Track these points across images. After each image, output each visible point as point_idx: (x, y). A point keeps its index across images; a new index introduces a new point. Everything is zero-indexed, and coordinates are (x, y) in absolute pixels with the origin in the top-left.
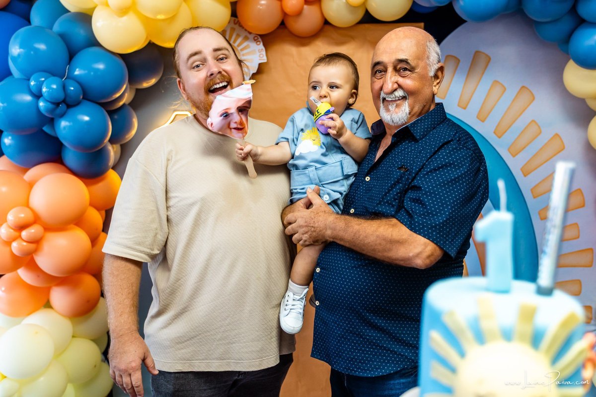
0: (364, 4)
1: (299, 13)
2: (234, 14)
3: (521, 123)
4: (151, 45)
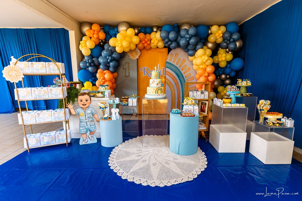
0: (157, 45)
1: (147, 46)
2: (136, 46)
3: (183, 65)
4: (124, 52)
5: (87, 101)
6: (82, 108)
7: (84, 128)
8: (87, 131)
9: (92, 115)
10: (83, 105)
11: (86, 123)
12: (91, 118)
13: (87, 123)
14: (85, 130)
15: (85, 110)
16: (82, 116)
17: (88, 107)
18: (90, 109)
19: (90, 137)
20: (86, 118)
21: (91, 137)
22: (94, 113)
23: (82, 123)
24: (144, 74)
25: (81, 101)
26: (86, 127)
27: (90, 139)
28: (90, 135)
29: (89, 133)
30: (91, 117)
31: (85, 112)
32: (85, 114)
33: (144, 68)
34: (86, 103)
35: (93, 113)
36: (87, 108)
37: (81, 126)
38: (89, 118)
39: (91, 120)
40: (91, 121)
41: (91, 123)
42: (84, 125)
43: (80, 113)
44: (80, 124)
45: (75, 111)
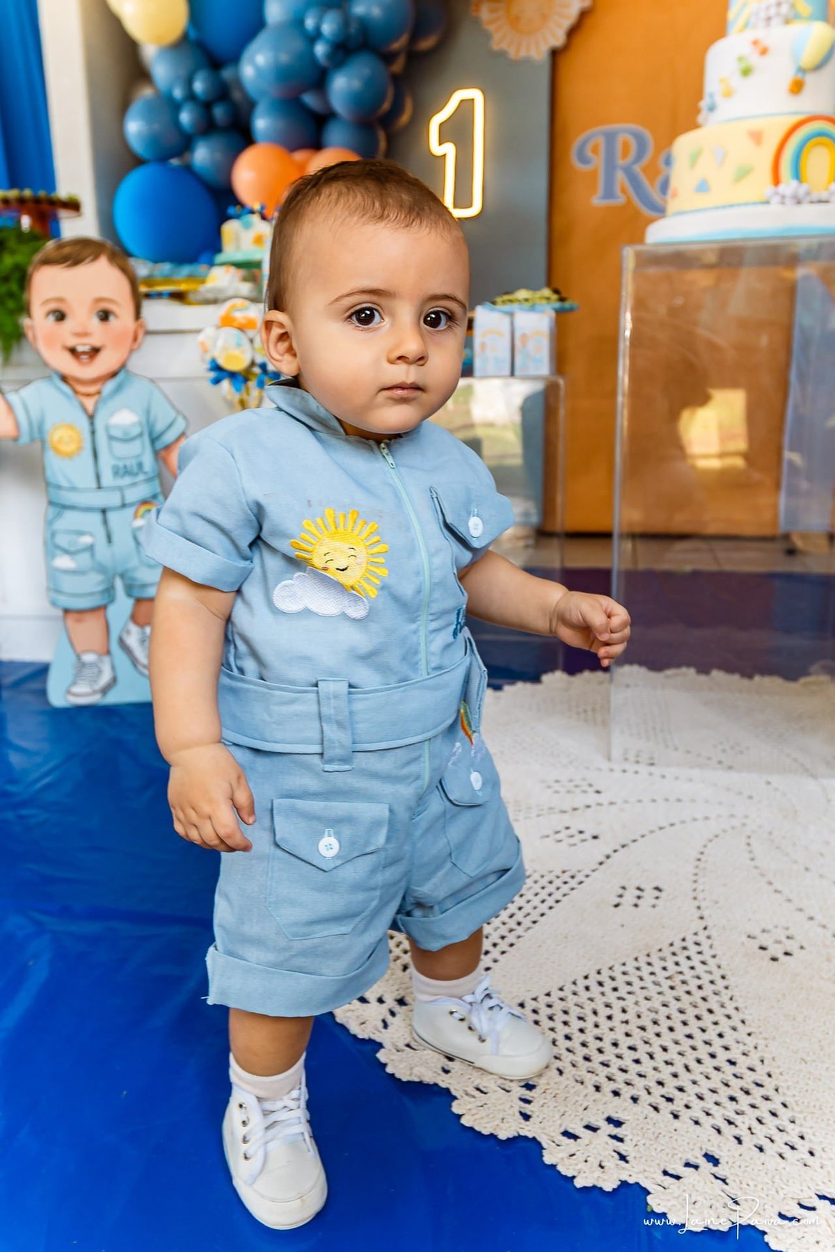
5: (105, 316)
6: (64, 379)
7: (85, 558)
8: (109, 591)
9: (156, 453)
10: (73, 351)
11: (98, 517)
12: (141, 477)
13: (105, 522)
14: (93, 582)
15: (90, 403)
16: (69, 456)
17: (114, 375)
18: (135, 391)
19: (133, 641)
20: (98, 478)
21: (142, 641)
22: (169, 437)
23: (70, 520)
24: (609, 193)
25: (61, 316)
26: (103, 553)
27: (134, 661)
28: (134, 629)
29: (122, 606)
30: (140, 465)
31: (91, 418)
32: (93, 433)
33: (610, 138)
34: (98, 333)
35: (159, 427)
36: (110, 386)
37: (62, 540)
38: (127, 472)
39: (143, 491)
40: (145, 502)
41: (139, 522)
42: (86, 540)
43: (48, 426)
44: (49, 523)
45: (10, 408)
